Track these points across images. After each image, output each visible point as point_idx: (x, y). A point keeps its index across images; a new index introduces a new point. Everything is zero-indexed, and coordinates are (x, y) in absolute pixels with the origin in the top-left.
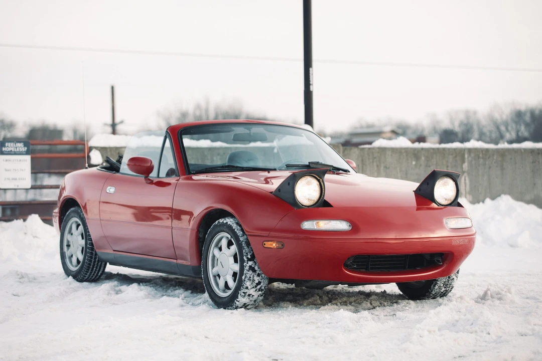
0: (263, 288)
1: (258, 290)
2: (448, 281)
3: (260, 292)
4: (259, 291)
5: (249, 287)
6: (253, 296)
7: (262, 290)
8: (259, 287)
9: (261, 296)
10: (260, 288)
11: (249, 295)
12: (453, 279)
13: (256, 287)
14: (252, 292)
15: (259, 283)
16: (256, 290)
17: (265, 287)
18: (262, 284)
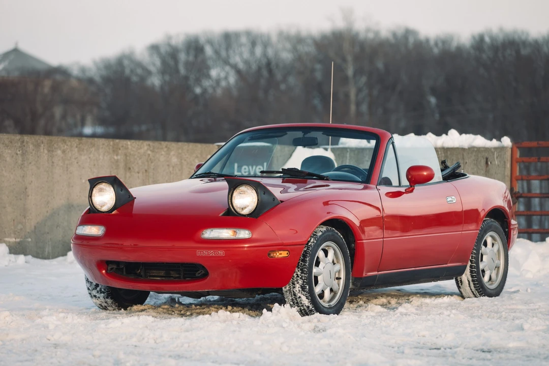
0: (103, 290)
1: (99, 292)
2: (296, 299)
3: (102, 295)
4: (101, 293)
5: (90, 288)
6: (99, 297)
7: (104, 293)
8: (98, 289)
9: (107, 298)
10: (101, 290)
11: (95, 296)
12: (300, 297)
13: (96, 289)
14: (94, 292)
15: (97, 286)
16: (98, 292)
17: (105, 289)
18: (100, 286)
